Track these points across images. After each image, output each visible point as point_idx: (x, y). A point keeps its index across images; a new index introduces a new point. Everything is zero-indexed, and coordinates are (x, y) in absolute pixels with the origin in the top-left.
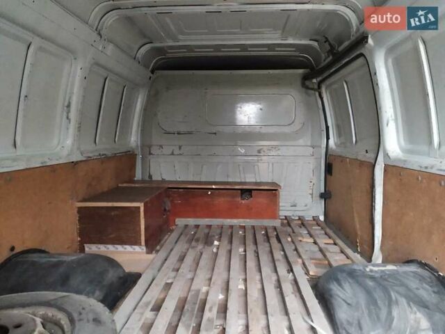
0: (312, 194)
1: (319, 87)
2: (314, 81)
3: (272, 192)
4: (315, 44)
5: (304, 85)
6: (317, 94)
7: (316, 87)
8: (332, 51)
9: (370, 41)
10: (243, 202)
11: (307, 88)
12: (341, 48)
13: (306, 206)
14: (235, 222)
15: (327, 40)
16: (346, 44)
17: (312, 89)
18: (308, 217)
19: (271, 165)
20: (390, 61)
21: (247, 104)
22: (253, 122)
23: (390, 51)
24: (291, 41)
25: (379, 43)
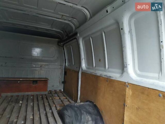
0: (59, 82)
1: (63, 46)
2: (62, 44)
3: (45, 81)
4: (62, 32)
5: (58, 44)
6: (62, 48)
7: (62, 46)
8: (67, 35)
9: (78, 35)
10: (33, 85)
11: (59, 46)
12: (70, 35)
13: (57, 86)
14: (29, 93)
15: (66, 32)
16: (71, 34)
17: (61, 46)
18: (58, 90)
19: (45, 72)
20: (83, 42)
21: (37, 49)
22: (39, 55)
23: (83, 39)
24: (54, 29)
25: (81, 36)
